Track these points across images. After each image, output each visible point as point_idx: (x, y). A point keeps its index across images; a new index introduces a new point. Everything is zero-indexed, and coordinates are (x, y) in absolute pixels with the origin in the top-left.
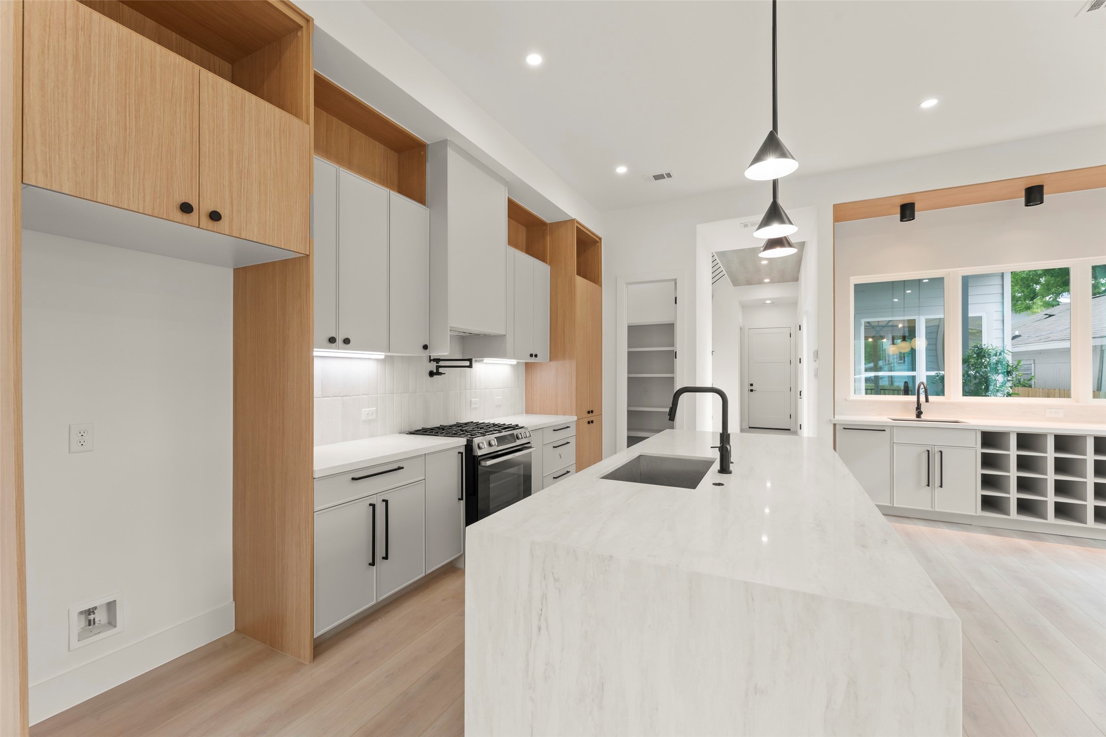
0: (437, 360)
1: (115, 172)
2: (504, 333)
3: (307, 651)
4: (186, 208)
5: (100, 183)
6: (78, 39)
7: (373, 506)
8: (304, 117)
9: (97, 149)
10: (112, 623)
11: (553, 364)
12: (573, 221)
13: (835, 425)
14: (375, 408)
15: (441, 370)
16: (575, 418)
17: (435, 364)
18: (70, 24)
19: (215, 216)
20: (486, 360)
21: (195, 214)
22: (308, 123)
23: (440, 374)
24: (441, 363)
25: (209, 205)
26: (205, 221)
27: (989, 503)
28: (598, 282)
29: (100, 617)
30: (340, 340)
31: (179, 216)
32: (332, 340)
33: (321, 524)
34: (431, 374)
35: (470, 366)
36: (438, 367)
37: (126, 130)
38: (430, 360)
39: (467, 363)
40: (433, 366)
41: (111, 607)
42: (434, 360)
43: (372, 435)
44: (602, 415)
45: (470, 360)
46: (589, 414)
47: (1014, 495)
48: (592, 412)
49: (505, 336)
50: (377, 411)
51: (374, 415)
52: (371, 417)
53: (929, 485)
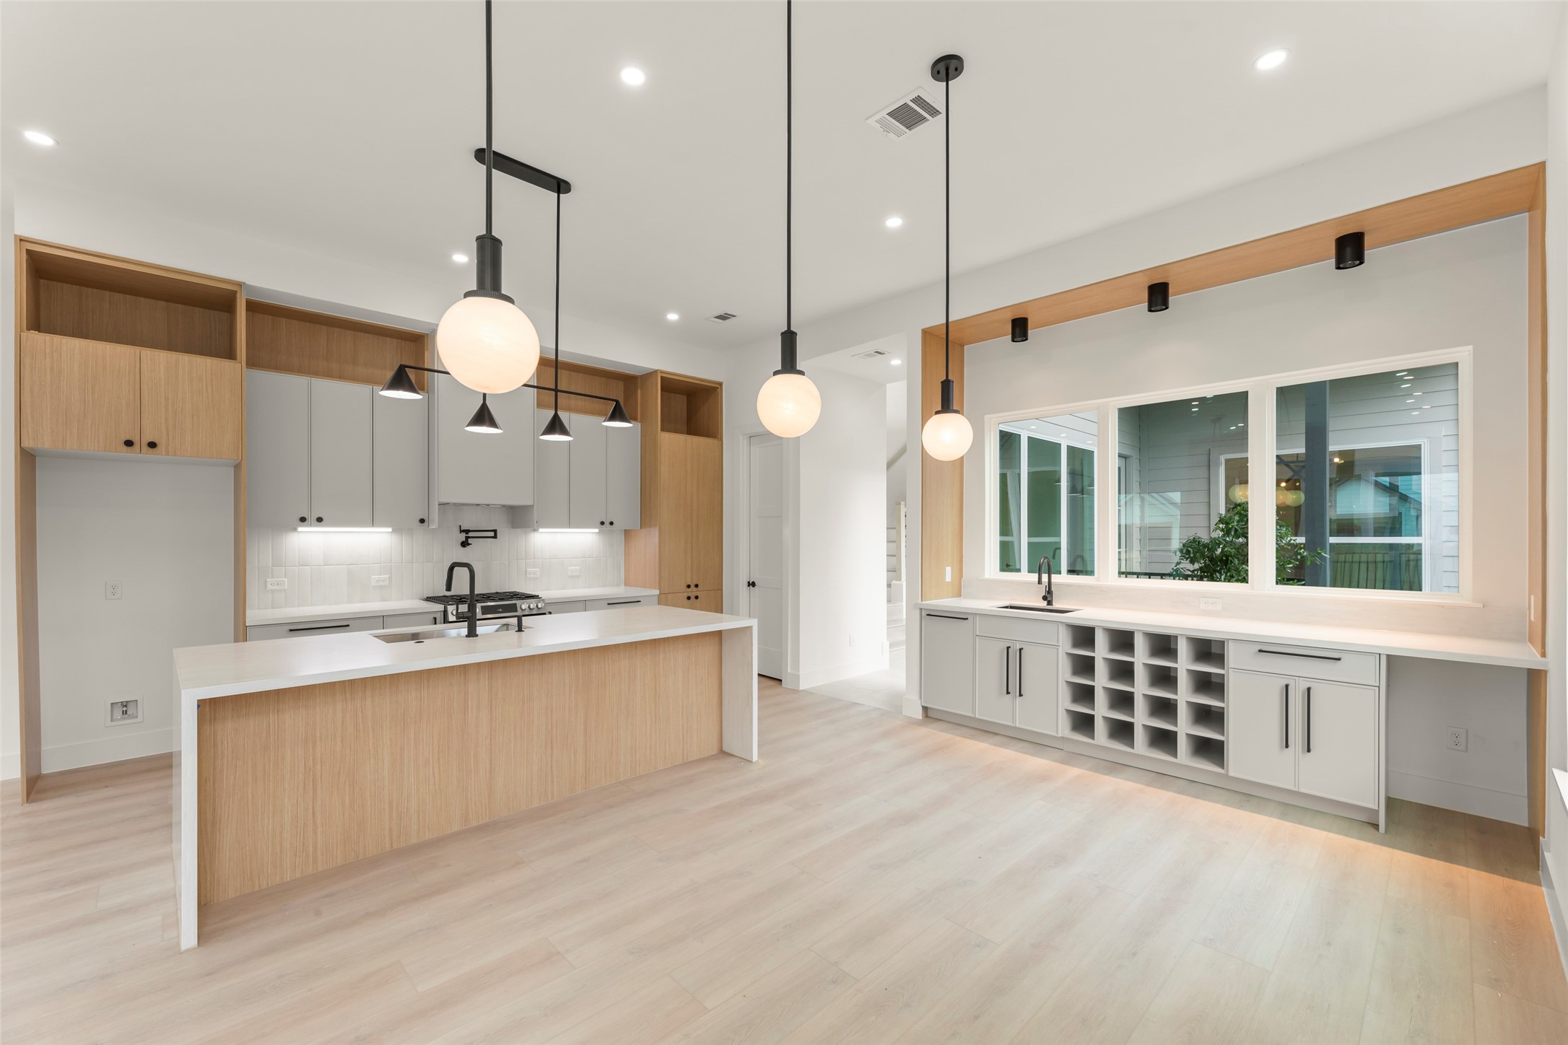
0: (467, 531)
1: (78, 430)
2: (529, 503)
4: (129, 443)
5: (68, 438)
6: (53, 357)
9: (66, 419)
10: (136, 715)
11: (645, 531)
12: (656, 372)
13: (920, 610)
14: (388, 576)
15: (469, 541)
16: (657, 592)
17: (464, 535)
18: (47, 350)
19: (152, 445)
20: (541, 530)
21: (137, 446)
22: (242, 362)
23: (471, 544)
24: (471, 534)
25: (148, 438)
26: (145, 450)
28: (719, 437)
29: (130, 709)
30: (310, 519)
31: (125, 448)
32: (303, 519)
34: (462, 543)
35: (495, 537)
36: (467, 538)
37: (85, 403)
38: (461, 531)
39: (492, 534)
40: (463, 537)
42: (464, 531)
43: (383, 599)
44: (722, 589)
45: (495, 531)
46: (690, 590)
47: (1101, 710)
48: (697, 586)
49: (532, 507)
50: (390, 578)
51: (387, 583)
52: (382, 584)
53: (1008, 693)
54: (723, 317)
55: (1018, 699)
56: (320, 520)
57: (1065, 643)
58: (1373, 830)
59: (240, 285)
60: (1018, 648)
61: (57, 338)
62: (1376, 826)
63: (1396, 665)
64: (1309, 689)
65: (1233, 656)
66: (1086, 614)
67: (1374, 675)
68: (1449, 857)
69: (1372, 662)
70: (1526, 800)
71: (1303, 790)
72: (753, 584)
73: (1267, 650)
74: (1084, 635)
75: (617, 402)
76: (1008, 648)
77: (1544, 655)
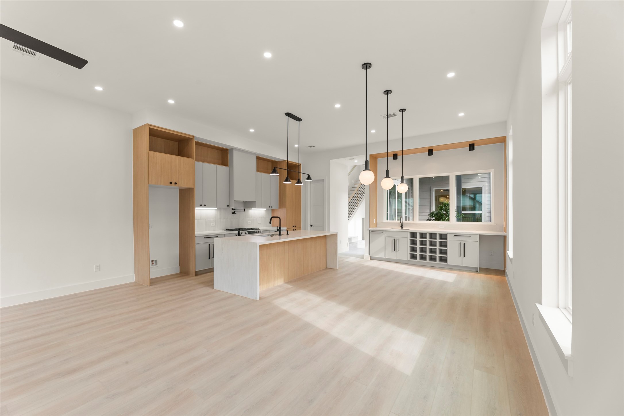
0: (235, 209)
1: (160, 179)
3: (194, 274)
4: (171, 183)
5: (158, 182)
6: (155, 158)
7: (210, 245)
8: (193, 158)
9: (158, 176)
10: (156, 264)
11: (280, 209)
12: (285, 161)
13: (370, 230)
15: (236, 212)
17: (234, 210)
18: (154, 156)
19: (176, 183)
20: (253, 209)
22: (194, 159)
23: (236, 213)
24: (236, 210)
25: (175, 181)
26: (174, 184)
27: (413, 257)
29: (154, 262)
30: (203, 205)
31: (170, 184)
32: (201, 205)
33: (197, 247)
34: (233, 213)
36: (235, 211)
37: (162, 171)
38: (233, 209)
39: (243, 210)
40: (233, 211)
41: (156, 261)
42: (234, 209)
43: (214, 230)
44: (301, 227)
45: (244, 209)
46: (293, 227)
47: (418, 253)
48: (295, 226)
49: (255, 202)
50: (215, 223)
51: (215, 225)
52: (214, 225)
53: (395, 250)
54: (310, 147)
55: (397, 252)
56: (205, 205)
57: (409, 238)
58: (477, 272)
59: (194, 137)
60: (397, 239)
61: (156, 153)
62: (477, 271)
63: (481, 237)
64: (465, 243)
65: (449, 237)
66: (413, 230)
67: (477, 239)
68: (490, 274)
69: (477, 236)
70: (503, 265)
71: (463, 265)
72: (312, 226)
73: (456, 235)
74: (413, 235)
75: (309, 175)
76: (395, 239)
77: (506, 233)
